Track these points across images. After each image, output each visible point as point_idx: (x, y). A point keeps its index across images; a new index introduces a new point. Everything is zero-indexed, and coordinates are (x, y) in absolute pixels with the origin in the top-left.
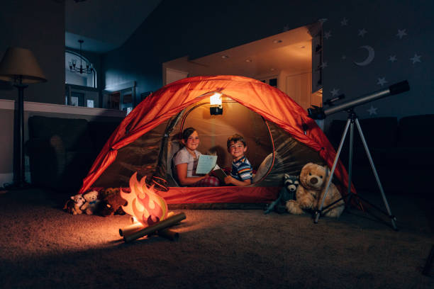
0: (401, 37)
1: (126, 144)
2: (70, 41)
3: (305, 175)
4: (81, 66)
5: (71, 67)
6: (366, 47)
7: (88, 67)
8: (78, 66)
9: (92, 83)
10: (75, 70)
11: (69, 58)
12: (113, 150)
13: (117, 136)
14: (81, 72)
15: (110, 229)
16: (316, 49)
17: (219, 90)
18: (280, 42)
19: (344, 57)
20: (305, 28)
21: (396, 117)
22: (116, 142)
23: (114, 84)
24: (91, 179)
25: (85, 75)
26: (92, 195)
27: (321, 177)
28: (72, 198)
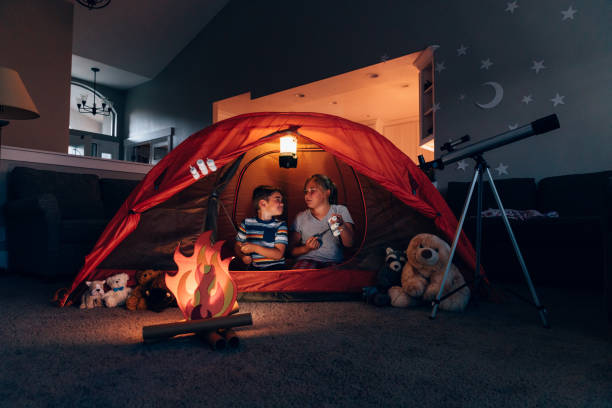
0: (537, 71)
1: (153, 205)
2: (80, 67)
3: (415, 247)
4: (95, 105)
5: (79, 106)
6: (493, 84)
7: (104, 105)
8: (90, 104)
9: (109, 129)
10: (86, 113)
11: (76, 93)
12: (133, 213)
13: (141, 194)
14: (94, 112)
16: (425, 86)
17: (293, 129)
18: (376, 76)
19: (462, 97)
20: (410, 59)
21: (533, 179)
22: (139, 202)
23: (141, 131)
24: (97, 256)
25: (99, 117)
26: (117, 277)
27: (437, 250)
28: (88, 283)
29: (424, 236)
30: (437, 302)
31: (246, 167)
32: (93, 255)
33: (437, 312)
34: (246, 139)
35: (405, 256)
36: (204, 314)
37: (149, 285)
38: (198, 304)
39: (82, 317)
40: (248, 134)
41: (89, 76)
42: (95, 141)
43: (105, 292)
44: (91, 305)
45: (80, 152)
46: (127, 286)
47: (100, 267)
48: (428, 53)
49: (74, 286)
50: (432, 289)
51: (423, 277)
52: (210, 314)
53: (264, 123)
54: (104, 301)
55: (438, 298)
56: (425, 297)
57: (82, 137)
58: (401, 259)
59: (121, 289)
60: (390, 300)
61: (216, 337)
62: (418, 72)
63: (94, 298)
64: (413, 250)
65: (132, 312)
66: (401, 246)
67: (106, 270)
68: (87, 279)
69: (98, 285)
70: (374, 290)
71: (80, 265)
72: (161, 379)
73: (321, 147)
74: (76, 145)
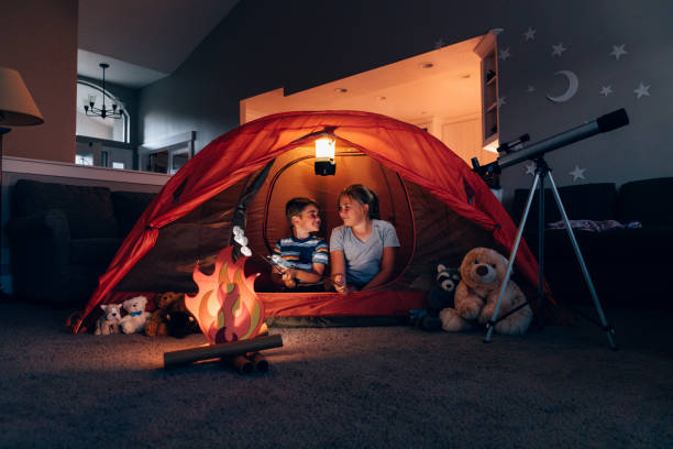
0: (618, 56)
1: (173, 219)
2: (87, 63)
3: (469, 264)
4: (104, 106)
5: (86, 108)
6: (566, 72)
7: (115, 107)
8: (98, 106)
9: (121, 134)
10: (95, 117)
11: (83, 93)
12: (151, 229)
13: (159, 206)
14: (104, 115)
15: (142, 354)
16: (488, 77)
17: (329, 131)
18: (430, 65)
19: (531, 89)
20: (470, 44)
21: (613, 185)
22: (159, 215)
23: (158, 135)
24: (112, 277)
25: (109, 121)
26: (135, 300)
27: (494, 266)
28: (103, 307)
29: (479, 251)
30: (492, 324)
31: (277, 176)
32: (108, 276)
33: (492, 337)
34: (275, 142)
35: (459, 274)
36: (229, 337)
37: (169, 308)
38: (222, 326)
39: (98, 343)
40: (278, 137)
41: (97, 73)
42: (105, 149)
43: (122, 317)
44: (106, 331)
45: (89, 161)
46: (146, 310)
47: (115, 290)
48: (491, 38)
49: (88, 310)
50: (487, 310)
51: (479, 297)
52: (235, 337)
53: (296, 124)
54: (120, 327)
55: (494, 319)
56: (481, 320)
57: (91, 145)
58: (455, 277)
59: (139, 313)
60: (440, 323)
61: (242, 361)
62: (479, 60)
63: (111, 323)
64: (467, 267)
65: (152, 339)
66: (454, 263)
67: (122, 293)
68: (101, 303)
69: (114, 309)
70: (423, 313)
71: (94, 286)
72: (185, 401)
73: (362, 151)
74: (84, 154)
